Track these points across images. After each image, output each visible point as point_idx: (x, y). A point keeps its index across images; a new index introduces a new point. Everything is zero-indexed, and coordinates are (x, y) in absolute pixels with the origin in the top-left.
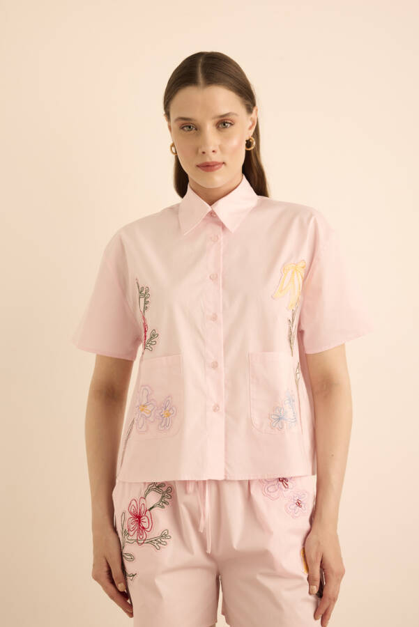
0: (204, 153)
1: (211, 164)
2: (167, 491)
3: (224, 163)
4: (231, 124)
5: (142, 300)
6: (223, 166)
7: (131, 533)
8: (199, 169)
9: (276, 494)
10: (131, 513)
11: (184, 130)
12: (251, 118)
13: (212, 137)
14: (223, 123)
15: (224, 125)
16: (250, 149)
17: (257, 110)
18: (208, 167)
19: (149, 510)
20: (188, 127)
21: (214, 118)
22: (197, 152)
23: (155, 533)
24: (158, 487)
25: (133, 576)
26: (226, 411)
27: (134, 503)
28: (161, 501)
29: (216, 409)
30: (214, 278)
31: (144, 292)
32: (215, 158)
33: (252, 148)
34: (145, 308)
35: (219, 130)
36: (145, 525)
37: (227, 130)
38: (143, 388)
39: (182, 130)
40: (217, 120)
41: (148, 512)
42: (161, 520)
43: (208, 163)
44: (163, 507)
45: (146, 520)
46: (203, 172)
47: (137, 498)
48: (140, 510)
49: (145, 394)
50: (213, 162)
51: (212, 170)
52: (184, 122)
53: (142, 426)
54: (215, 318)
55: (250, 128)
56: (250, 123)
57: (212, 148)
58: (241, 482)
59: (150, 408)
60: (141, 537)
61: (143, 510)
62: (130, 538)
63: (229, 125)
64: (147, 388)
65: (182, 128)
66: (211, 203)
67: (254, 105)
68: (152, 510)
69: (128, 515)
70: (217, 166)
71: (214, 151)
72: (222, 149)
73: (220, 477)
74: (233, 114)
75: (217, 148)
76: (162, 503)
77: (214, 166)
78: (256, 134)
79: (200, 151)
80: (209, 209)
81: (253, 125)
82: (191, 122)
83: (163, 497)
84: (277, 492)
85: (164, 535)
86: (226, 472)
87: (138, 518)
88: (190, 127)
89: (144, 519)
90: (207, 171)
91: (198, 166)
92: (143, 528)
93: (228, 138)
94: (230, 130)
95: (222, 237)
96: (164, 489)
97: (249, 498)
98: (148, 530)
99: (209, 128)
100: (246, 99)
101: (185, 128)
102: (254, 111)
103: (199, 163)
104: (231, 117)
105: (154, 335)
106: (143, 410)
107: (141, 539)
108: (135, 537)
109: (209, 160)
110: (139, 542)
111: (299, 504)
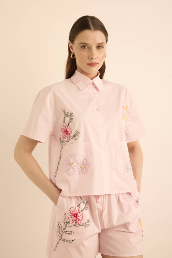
0: (92, 58)
2: (86, 203)
5: (67, 118)
7: (71, 222)
10: (71, 213)
13: (95, 52)
18: (92, 65)
19: (81, 211)
20: (84, 47)
22: (88, 58)
23: (84, 221)
24: (83, 201)
25: (73, 240)
27: (72, 209)
28: (85, 207)
31: (69, 114)
32: (95, 61)
34: (71, 121)
35: (97, 49)
37: (100, 49)
38: (71, 156)
39: (82, 48)
40: (97, 45)
42: (86, 216)
43: (93, 63)
44: (86, 210)
47: (74, 207)
48: (76, 212)
49: (73, 159)
52: (82, 45)
53: (71, 172)
57: (95, 57)
58: (115, 195)
59: (75, 164)
61: (78, 212)
62: (70, 224)
64: (75, 156)
66: (92, 79)
68: (83, 211)
69: (68, 215)
82: (86, 45)
83: (85, 205)
84: (129, 198)
85: (88, 222)
87: (76, 215)
89: (79, 215)
91: (88, 64)
92: (79, 219)
93: (100, 53)
95: (97, 93)
98: (81, 220)
103: (89, 62)
105: (77, 133)
106: (72, 165)
107: (78, 224)
108: (74, 223)
109: (93, 62)
110: (77, 225)
111: (137, 202)
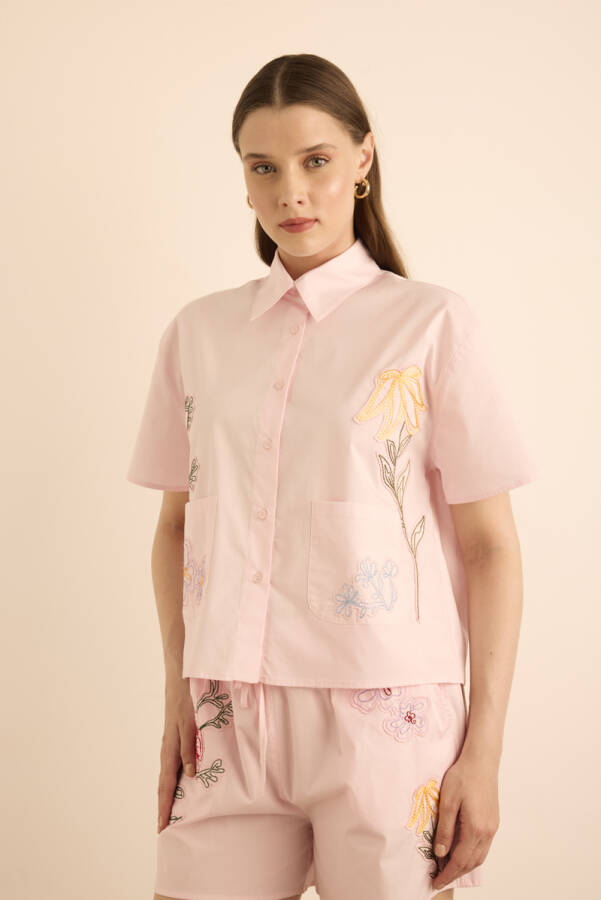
0: (285, 205)
1: (297, 222)
2: (228, 705)
3: (316, 220)
4: (327, 161)
6: (316, 224)
9: (369, 705)
11: (258, 172)
12: (364, 151)
13: (296, 181)
14: (314, 159)
15: (317, 162)
16: (362, 197)
17: (372, 138)
18: (294, 226)
19: (200, 729)
20: (263, 168)
21: (299, 152)
22: (275, 204)
24: (218, 698)
25: (176, 819)
26: (272, 584)
28: (217, 718)
29: (258, 578)
30: (279, 387)
31: (188, 404)
32: (303, 212)
33: (366, 194)
35: (308, 170)
37: (320, 169)
40: (304, 155)
41: (199, 732)
43: (294, 220)
44: (219, 727)
45: (198, 743)
46: (288, 233)
49: (186, 552)
50: (299, 219)
51: (300, 231)
54: (269, 446)
55: (363, 165)
56: (363, 158)
57: (296, 198)
59: (190, 571)
63: (323, 162)
64: (188, 543)
65: (255, 169)
66: (296, 275)
67: (367, 130)
68: (203, 729)
70: (307, 225)
71: (300, 202)
72: (312, 198)
74: (328, 146)
75: (305, 199)
76: (219, 721)
77: (301, 224)
79: (281, 202)
80: (291, 284)
81: (368, 160)
82: (267, 160)
83: (222, 712)
84: (372, 701)
85: (216, 767)
88: (267, 168)
90: (293, 231)
91: (280, 226)
93: (323, 182)
94: (325, 169)
95: (304, 328)
96: (226, 702)
98: (200, 757)
99: (293, 168)
100: (351, 122)
101: (260, 170)
102: (367, 139)
103: (282, 220)
104: (325, 151)
105: (194, 468)
106: (185, 574)
111: (410, 719)
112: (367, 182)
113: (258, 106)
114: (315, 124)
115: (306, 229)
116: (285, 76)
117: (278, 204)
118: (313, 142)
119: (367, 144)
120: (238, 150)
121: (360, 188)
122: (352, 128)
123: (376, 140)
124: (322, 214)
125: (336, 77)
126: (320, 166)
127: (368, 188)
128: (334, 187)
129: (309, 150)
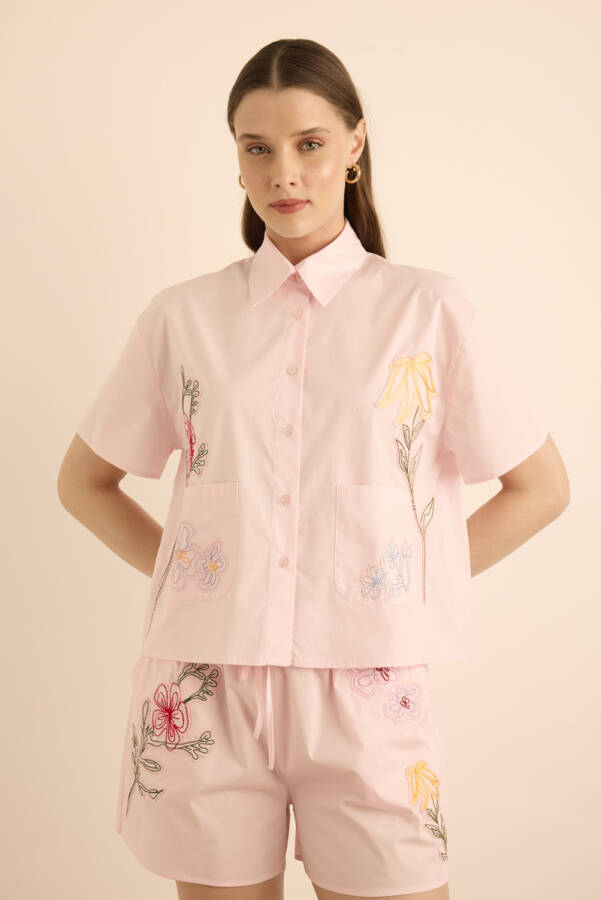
0: (278, 186)
1: (290, 203)
2: (210, 676)
3: (308, 201)
4: (320, 145)
5: (188, 399)
6: (308, 204)
7: (157, 732)
8: (273, 209)
9: (369, 689)
10: (158, 704)
11: (253, 153)
12: (356, 137)
13: (290, 165)
14: (308, 143)
15: (310, 145)
16: (352, 182)
17: (365, 124)
18: (285, 207)
19: (185, 702)
20: (258, 149)
21: (294, 135)
22: (268, 185)
23: (191, 735)
24: (198, 669)
25: (157, 792)
26: (299, 567)
27: (162, 689)
28: (201, 690)
29: (284, 563)
30: (292, 372)
31: (191, 388)
32: (295, 193)
33: (356, 180)
34: (192, 411)
35: (301, 153)
36: (178, 723)
37: (312, 152)
38: (183, 526)
39: (249, 153)
40: (299, 138)
41: (182, 705)
42: (201, 717)
43: (286, 201)
44: (204, 699)
45: (179, 716)
46: (278, 214)
47: (168, 684)
48: (171, 701)
49: (185, 536)
50: (291, 200)
51: (291, 212)
52: (252, 141)
53: (179, 579)
54: (290, 432)
55: (354, 151)
56: (355, 144)
57: (289, 179)
58: (318, 671)
59: (189, 555)
60: (172, 739)
61: (175, 701)
62: (155, 738)
63: (317, 146)
64: (189, 527)
65: (250, 150)
66: (296, 260)
67: (359, 116)
68: (188, 702)
69: (154, 707)
70: (298, 206)
71: (292, 184)
72: (305, 181)
73: (286, 663)
74: (322, 130)
75: (298, 180)
76: (203, 693)
77: (292, 205)
78: (365, 160)
79: (273, 183)
80: (292, 269)
81: (359, 146)
82: (262, 141)
83: (205, 684)
84: (372, 687)
85: (205, 740)
86: (293, 655)
87: (168, 712)
88: (261, 149)
89: (177, 714)
90: (284, 212)
91: (271, 205)
92: (175, 727)
93: (316, 165)
94: (318, 152)
95: (308, 313)
96: (207, 673)
97: (330, 693)
98: (182, 730)
99: (287, 151)
100: (345, 108)
101: (254, 151)
102: (360, 126)
103: (273, 200)
104: (318, 134)
105: (203, 452)
106: (180, 557)
107: (172, 743)
108: (163, 738)
109: (285, 197)
110: (169, 746)
111: (405, 703)
112: (357, 167)
113: (255, 87)
114: (310, 108)
115: (298, 210)
116: (283, 59)
117: (271, 185)
118: (308, 125)
119: (359, 131)
120: (233, 129)
121: (351, 174)
122: (346, 113)
123: (368, 128)
124: (314, 196)
125: (333, 62)
126: (314, 148)
127: (359, 173)
128: (326, 171)
129: (304, 133)
